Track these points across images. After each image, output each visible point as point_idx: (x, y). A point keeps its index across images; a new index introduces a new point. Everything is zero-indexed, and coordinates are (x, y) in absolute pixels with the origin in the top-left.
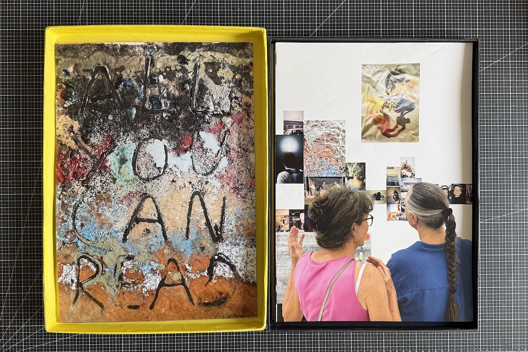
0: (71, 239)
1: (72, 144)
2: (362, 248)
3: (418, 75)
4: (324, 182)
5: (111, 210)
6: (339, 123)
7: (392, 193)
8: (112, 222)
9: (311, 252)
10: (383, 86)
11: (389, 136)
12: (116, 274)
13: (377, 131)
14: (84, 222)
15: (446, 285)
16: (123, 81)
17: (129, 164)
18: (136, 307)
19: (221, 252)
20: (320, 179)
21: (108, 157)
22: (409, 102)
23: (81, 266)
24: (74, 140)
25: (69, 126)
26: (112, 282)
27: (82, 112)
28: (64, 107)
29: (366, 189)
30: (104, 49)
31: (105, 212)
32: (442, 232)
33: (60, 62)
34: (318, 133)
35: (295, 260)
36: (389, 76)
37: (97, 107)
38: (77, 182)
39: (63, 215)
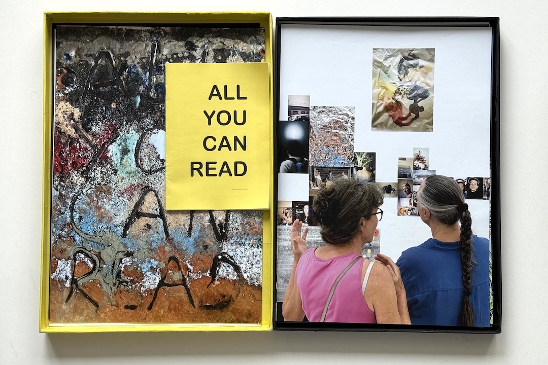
0: (68, 232)
1: (71, 132)
2: (371, 245)
3: (432, 60)
4: (330, 172)
5: (111, 203)
6: (347, 110)
7: (403, 186)
8: (112, 215)
9: (315, 248)
10: (395, 72)
11: (401, 125)
12: (114, 271)
13: (388, 119)
14: (82, 215)
15: (461, 287)
16: (127, 67)
17: (132, 155)
18: (133, 308)
19: (226, 251)
20: (326, 169)
21: (109, 147)
22: (422, 89)
23: (77, 262)
24: (74, 128)
25: (69, 113)
26: (109, 280)
27: (83, 99)
28: (64, 93)
29: (377, 181)
30: (109, 33)
31: (105, 205)
32: (457, 229)
33: (61, 46)
34: (326, 119)
35: (298, 256)
36: (401, 61)
37: (99, 94)
38: (76, 172)
39: (61, 206)
